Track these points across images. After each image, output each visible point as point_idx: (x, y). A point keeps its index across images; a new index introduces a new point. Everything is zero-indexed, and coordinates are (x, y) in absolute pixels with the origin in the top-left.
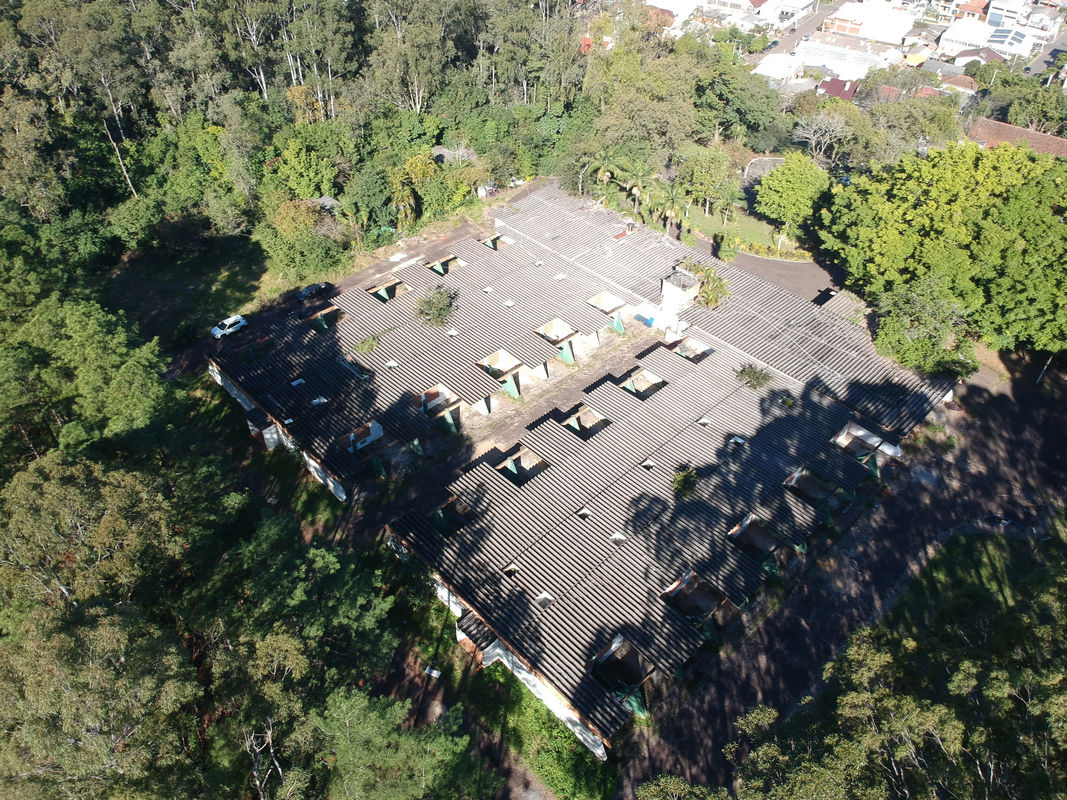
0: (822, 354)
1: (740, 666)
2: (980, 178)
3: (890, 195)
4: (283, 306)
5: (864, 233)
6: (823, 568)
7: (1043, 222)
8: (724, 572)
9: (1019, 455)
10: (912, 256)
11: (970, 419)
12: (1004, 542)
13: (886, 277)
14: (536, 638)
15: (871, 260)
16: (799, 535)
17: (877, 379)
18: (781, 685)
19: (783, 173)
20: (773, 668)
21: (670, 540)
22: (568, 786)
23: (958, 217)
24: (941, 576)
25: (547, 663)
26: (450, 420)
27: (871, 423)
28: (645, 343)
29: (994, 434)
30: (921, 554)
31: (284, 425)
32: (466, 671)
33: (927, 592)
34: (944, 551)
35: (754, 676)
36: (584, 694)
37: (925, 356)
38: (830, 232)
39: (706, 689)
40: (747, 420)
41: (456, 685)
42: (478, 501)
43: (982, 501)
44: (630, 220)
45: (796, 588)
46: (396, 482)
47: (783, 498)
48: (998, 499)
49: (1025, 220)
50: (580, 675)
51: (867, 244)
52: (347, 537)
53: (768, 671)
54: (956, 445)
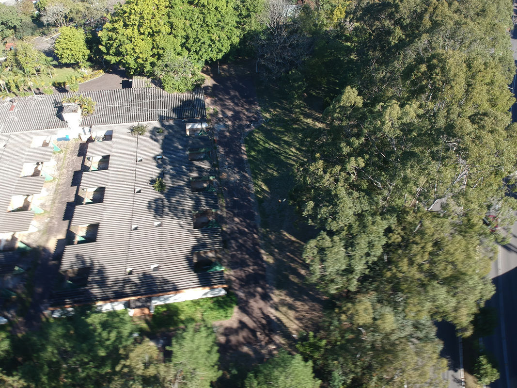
0: (152, 106)
1: (232, 227)
5: (128, 47)
6: (223, 178)
7: (189, 10)
8: (203, 203)
9: (236, 101)
10: (154, 47)
11: (213, 99)
12: (257, 130)
13: (149, 62)
14: (166, 282)
16: (211, 173)
17: (179, 103)
18: (248, 221)
19: (65, 39)
20: (241, 219)
21: (176, 209)
22: (222, 313)
23: (161, 22)
24: (253, 153)
25: (180, 285)
27: (193, 120)
28: (75, 148)
29: (224, 99)
30: (242, 151)
32: (147, 322)
33: (254, 161)
34: (247, 145)
35: (239, 226)
37: (186, 84)
39: (231, 243)
40: (153, 148)
41: (148, 330)
43: (241, 123)
44: (8, 99)
45: (223, 190)
46: (23, 292)
47: (194, 164)
48: (244, 119)
49: (183, 12)
50: (196, 276)
51: (132, 51)
53: (241, 221)
54: (218, 111)
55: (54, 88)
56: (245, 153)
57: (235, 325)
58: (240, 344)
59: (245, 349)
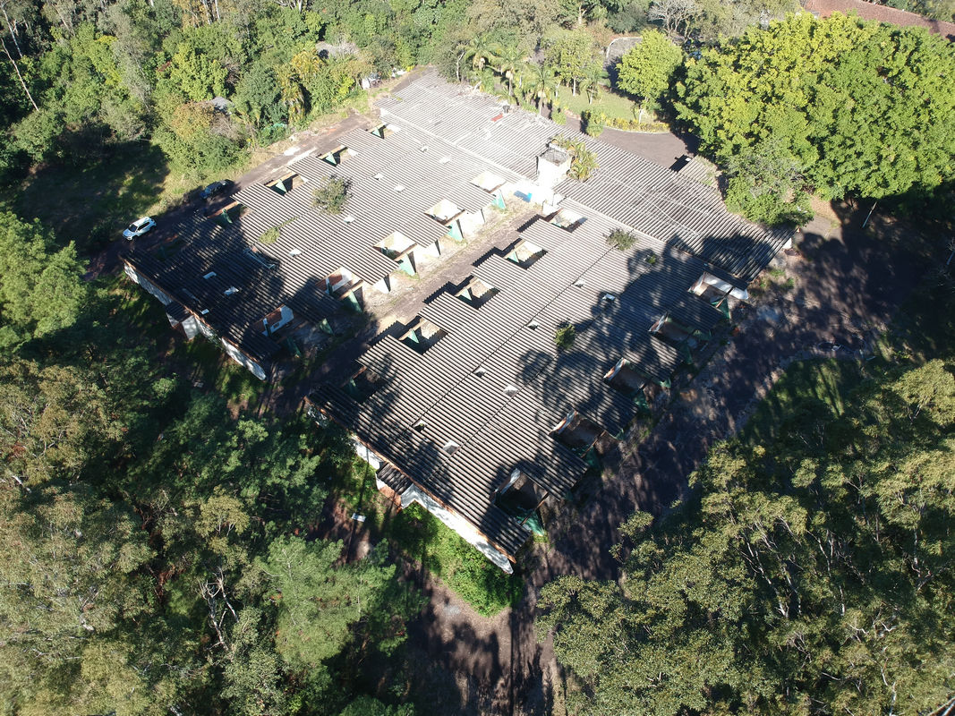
0: (679, 215)
1: (619, 486)
4: (188, 205)
5: (714, 102)
6: (685, 398)
7: (870, 83)
8: (602, 409)
9: (848, 290)
10: (757, 121)
11: (806, 262)
12: (835, 364)
13: (734, 141)
14: (446, 479)
16: (664, 373)
17: (727, 234)
18: (654, 498)
20: (647, 485)
21: (554, 388)
22: (482, 598)
24: (783, 397)
26: (354, 300)
27: (722, 274)
28: (525, 217)
29: (827, 274)
30: (767, 380)
31: (201, 316)
32: (387, 514)
33: (772, 411)
34: (785, 375)
35: (631, 493)
37: (768, 210)
38: (684, 104)
39: (592, 507)
40: (616, 278)
41: (380, 526)
42: (386, 369)
43: (817, 331)
44: (505, 103)
45: (663, 417)
46: (310, 359)
47: (649, 342)
48: (830, 328)
51: (717, 112)
53: (643, 487)
54: (795, 286)
55: (580, 119)
56: (769, 387)
57: (482, 634)
58: (462, 667)
59: (463, 683)
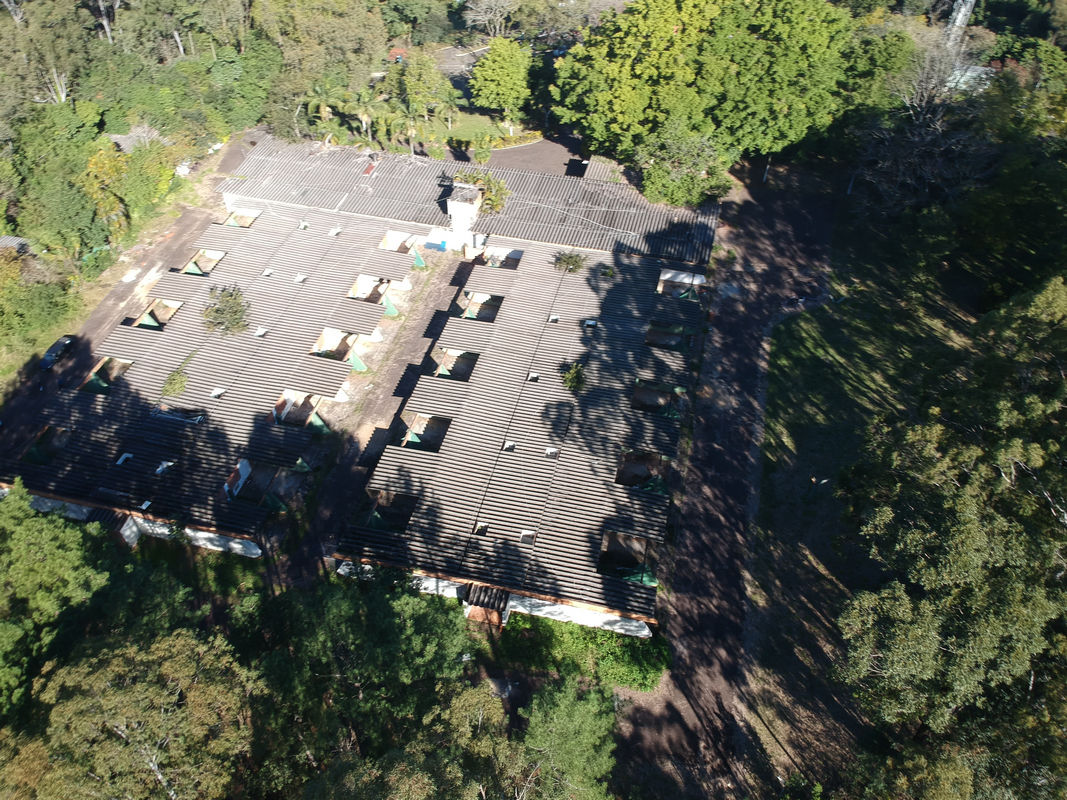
0: (610, 220)
1: (694, 504)
2: (686, 19)
3: (611, 55)
6: (703, 397)
7: (746, 43)
8: (648, 436)
9: (782, 245)
10: (650, 106)
11: (734, 231)
12: (808, 315)
13: (632, 132)
14: (543, 572)
15: (614, 120)
16: (681, 379)
17: (663, 226)
18: (731, 501)
19: (494, 61)
20: (717, 493)
22: (637, 675)
23: (682, 60)
24: (784, 362)
25: (567, 588)
26: (319, 422)
27: (678, 265)
28: (450, 268)
29: (757, 235)
30: (761, 352)
31: (144, 512)
32: (491, 638)
34: (775, 341)
35: (710, 507)
36: (612, 593)
37: (689, 191)
38: (564, 106)
39: (683, 535)
41: (490, 655)
42: (408, 484)
43: (778, 291)
44: (368, 151)
45: (695, 422)
46: (299, 510)
47: (652, 354)
48: (787, 285)
49: (731, 46)
50: (599, 580)
51: (607, 107)
52: (288, 587)
53: (716, 496)
54: (737, 255)
56: (767, 357)
57: (658, 709)
58: (659, 751)
59: (669, 766)
